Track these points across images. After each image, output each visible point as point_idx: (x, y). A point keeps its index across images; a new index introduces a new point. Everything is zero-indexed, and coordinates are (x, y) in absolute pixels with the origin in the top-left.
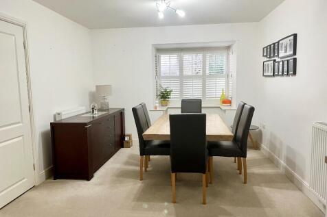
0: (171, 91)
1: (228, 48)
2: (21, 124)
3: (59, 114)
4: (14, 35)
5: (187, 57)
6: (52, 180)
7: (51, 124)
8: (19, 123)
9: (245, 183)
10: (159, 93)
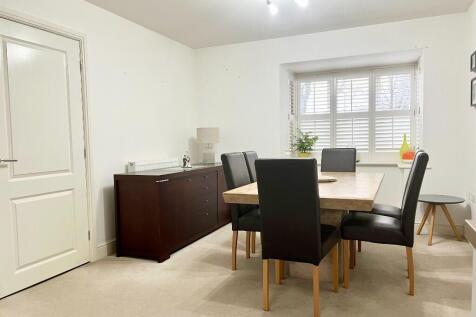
0: (316, 139)
1: (415, 64)
2: (70, 173)
3: (132, 164)
4: (66, 53)
5: (344, 84)
6: (114, 257)
7: (115, 176)
8: (67, 171)
9: (411, 293)
10: (295, 142)
